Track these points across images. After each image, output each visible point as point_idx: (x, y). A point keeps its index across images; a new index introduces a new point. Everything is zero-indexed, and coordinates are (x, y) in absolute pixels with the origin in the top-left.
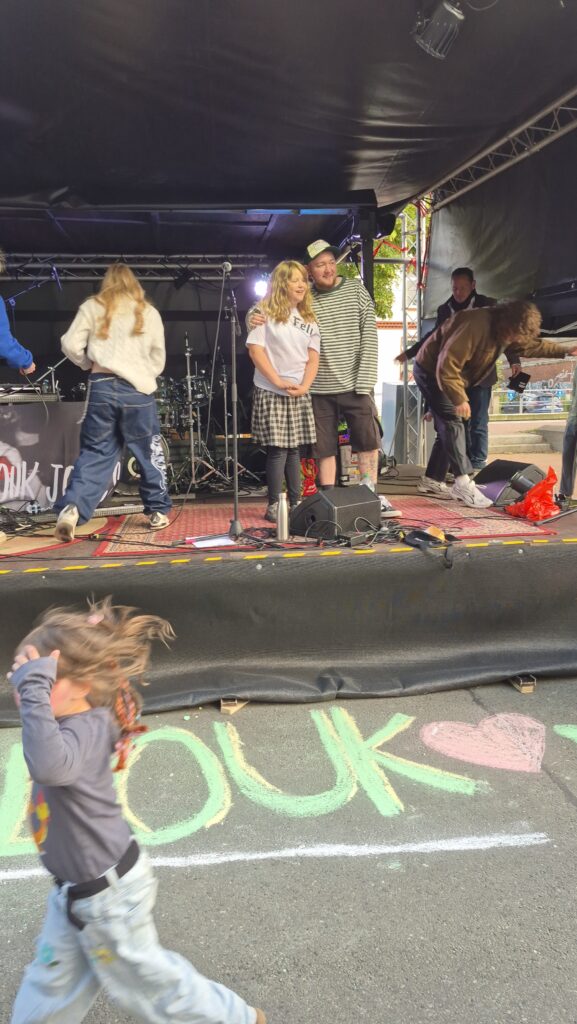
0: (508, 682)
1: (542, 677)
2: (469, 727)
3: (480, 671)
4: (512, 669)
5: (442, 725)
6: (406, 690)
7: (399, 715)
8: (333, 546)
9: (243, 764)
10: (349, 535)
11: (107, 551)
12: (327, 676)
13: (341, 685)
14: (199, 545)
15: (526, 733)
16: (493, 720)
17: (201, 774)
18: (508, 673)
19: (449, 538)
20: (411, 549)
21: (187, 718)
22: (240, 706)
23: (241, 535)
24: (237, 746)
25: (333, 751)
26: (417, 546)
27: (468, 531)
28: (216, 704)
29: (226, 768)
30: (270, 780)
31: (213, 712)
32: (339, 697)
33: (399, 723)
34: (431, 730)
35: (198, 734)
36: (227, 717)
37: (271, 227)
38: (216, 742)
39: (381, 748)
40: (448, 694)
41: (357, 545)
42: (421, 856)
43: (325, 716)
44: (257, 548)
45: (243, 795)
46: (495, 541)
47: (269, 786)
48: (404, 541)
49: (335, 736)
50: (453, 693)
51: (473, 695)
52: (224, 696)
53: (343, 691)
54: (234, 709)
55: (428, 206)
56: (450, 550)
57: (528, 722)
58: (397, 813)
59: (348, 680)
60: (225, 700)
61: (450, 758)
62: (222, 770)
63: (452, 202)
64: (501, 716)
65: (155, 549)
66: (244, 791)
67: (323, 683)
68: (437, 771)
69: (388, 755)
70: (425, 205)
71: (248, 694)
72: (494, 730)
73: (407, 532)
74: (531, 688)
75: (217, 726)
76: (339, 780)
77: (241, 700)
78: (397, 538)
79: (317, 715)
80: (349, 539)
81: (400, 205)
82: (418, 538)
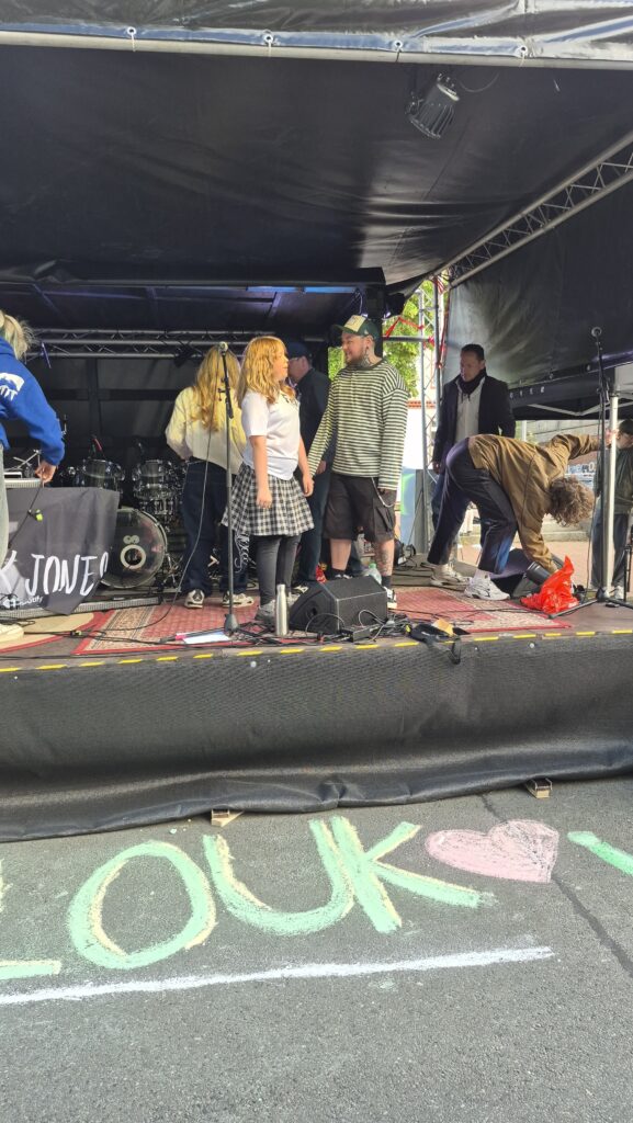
0: (523, 787)
1: (558, 781)
2: (478, 835)
3: (493, 776)
4: (526, 772)
5: (450, 833)
6: (415, 796)
7: (404, 823)
8: (334, 641)
9: (232, 880)
10: (352, 629)
11: (89, 648)
12: (330, 783)
13: (343, 792)
14: (189, 641)
15: (539, 841)
16: (504, 828)
17: (185, 892)
18: (522, 777)
19: (458, 631)
20: (416, 643)
21: (173, 831)
22: (233, 817)
23: (237, 630)
24: (226, 861)
25: (330, 865)
26: (423, 640)
27: (479, 624)
28: (206, 816)
29: (212, 885)
30: (260, 896)
31: (202, 824)
32: (341, 806)
33: (405, 832)
34: (436, 840)
35: (185, 849)
36: (218, 829)
37: (276, 303)
38: (204, 857)
39: (381, 860)
40: (458, 800)
41: (361, 639)
42: (416, 974)
43: (324, 826)
44: (253, 644)
45: (228, 913)
46: (505, 635)
47: (259, 903)
48: (411, 636)
49: (334, 847)
50: (464, 799)
51: (485, 801)
52: (215, 806)
53: (345, 799)
54: (225, 821)
55: (447, 283)
56: (458, 645)
57: (541, 829)
58: (395, 928)
59: (351, 787)
60: (216, 810)
61: (455, 869)
62: (208, 887)
63: (470, 278)
64: (513, 823)
65: (142, 645)
66: (230, 909)
67: (324, 791)
68: (441, 884)
69: (389, 867)
70: (443, 281)
71: (241, 804)
72: (504, 838)
73: (414, 625)
74: (547, 792)
75: (207, 840)
76: (334, 895)
77: (233, 811)
78: (403, 632)
79: (317, 826)
80: (351, 633)
81: (414, 282)
82: (425, 631)
